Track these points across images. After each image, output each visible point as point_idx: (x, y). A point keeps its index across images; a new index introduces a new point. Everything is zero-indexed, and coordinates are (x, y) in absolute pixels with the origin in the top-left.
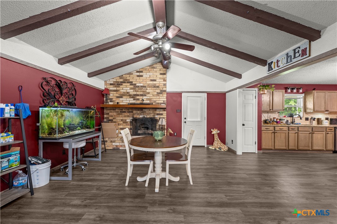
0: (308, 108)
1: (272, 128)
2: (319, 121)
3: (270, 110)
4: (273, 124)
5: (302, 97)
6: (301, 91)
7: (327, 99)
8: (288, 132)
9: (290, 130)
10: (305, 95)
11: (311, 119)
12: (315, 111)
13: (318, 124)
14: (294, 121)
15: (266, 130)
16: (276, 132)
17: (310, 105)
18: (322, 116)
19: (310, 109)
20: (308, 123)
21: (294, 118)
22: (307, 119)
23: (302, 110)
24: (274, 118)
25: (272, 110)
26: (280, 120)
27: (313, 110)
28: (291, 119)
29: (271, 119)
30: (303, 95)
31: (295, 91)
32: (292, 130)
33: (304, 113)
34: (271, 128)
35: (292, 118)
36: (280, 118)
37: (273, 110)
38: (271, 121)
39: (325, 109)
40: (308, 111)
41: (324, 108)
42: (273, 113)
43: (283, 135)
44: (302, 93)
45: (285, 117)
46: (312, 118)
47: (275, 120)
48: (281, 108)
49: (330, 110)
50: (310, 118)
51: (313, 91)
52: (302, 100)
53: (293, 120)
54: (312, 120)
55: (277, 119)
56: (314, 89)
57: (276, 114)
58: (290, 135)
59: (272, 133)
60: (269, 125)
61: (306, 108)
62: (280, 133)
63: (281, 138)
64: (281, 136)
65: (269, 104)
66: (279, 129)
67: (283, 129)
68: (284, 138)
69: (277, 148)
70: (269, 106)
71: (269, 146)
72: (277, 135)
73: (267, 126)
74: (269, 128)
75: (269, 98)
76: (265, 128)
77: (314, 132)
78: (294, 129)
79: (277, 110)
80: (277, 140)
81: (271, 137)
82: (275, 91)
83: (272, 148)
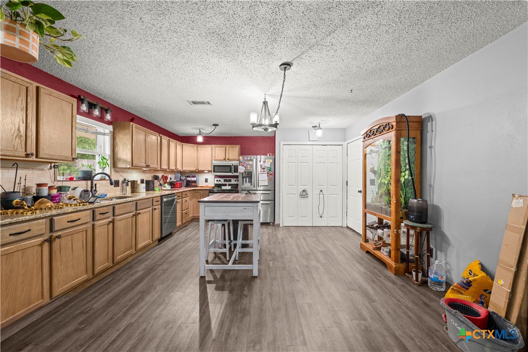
0: (120, 159)
1: (41, 227)
2: (134, 186)
3: (27, 155)
4: (43, 206)
5: (107, 131)
6: (108, 117)
7: (148, 145)
8: (93, 225)
9: (98, 217)
10: (114, 129)
11: (123, 183)
12: (134, 167)
13: (133, 191)
14: (95, 190)
15: (13, 238)
16: (59, 237)
17: (124, 153)
18: (139, 177)
19: (125, 161)
20: (118, 191)
21: (94, 182)
23: (109, 162)
24: (39, 185)
25: (34, 158)
26: (60, 189)
27: (130, 164)
28: (87, 184)
29: (26, 190)
30: (111, 128)
31: (96, 112)
33: (112, 169)
34: (39, 225)
35: (89, 182)
36: (60, 184)
37: (41, 155)
38: (30, 197)
39: (145, 163)
40: (120, 165)
41: (145, 161)
43: (79, 241)
44: (109, 123)
45: (71, 179)
46: (125, 180)
47: (45, 191)
48: (68, 154)
49: (151, 165)
50: (121, 180)
51: (131, 123)
52: (108, 139)
53: (92, 187)
54: (125, 184)
55: (50, 188)
56: (132, 120)
57: (45, 172)
58: (96, 232)
59: (41, 245)
60: (29, 216)
61: (117, 159)
62: (70, 236)
63: (72, 250)
64: (72, 244)
65: (23, 132)
66: (68, 222)
67: (80, 219)
68: (82, 246)
69: (60, 293)
70: (21, 140)
71: (30, 304)
72: (60, 246)
73: (18, 221)
74: (29, 230)
75: (25, 110)
76: (10, 235)
77: (139, 211)
78: (106, 213)
79: (53, 157)
80: (61, 264)
81: (37, 263)
82: (48, 93)
83: (41, 302)
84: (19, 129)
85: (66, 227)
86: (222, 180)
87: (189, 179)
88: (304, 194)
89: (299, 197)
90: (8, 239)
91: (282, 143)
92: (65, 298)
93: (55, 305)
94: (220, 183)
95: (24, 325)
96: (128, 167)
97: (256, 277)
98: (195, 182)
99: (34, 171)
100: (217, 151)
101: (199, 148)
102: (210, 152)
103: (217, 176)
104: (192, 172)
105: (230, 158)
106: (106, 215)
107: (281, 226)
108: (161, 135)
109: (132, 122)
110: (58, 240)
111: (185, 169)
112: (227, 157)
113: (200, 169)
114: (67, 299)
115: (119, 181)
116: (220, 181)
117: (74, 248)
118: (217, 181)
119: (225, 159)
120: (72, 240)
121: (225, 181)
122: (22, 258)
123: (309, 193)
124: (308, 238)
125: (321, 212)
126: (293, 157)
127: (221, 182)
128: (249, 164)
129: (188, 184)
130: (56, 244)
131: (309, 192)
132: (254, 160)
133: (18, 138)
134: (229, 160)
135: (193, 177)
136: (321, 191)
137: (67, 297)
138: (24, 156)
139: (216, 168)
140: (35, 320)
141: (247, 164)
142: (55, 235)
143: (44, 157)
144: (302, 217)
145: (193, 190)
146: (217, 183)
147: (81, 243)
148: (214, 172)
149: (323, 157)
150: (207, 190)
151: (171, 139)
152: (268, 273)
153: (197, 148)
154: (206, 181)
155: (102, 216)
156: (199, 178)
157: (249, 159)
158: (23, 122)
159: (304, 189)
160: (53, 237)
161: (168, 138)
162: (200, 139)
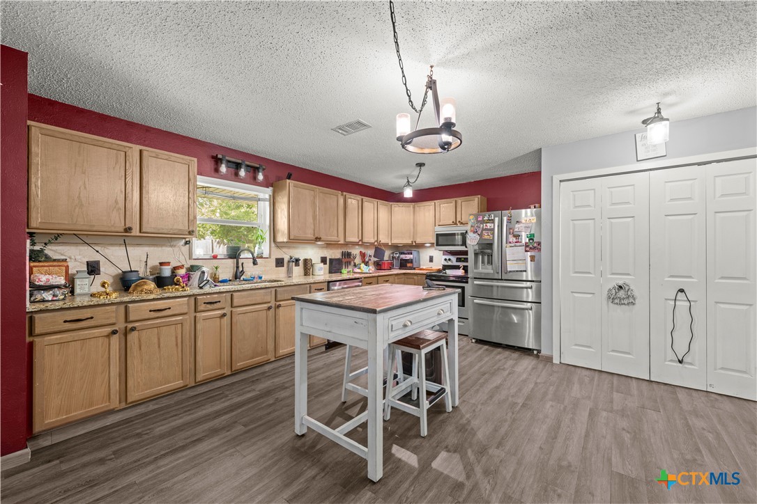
0: (279, 231)
1: (108, 315)
2: (308, 266)
3: (127, 230)
5: (267, 196)
6: (261, 177)
7: (319, 209)
8: (195, 317)
9: (202, 307)
10: (274, 192)
11: (289, 262)
12: (294, 241)
13: (306, 274)
14: (242, 271)
15: (68, 326)
17: (282, 222)
18: (312, 253)
19: (283, 233)
20: (281, 273)
21: (241, 262)
22: (280, 263)
23: (267, 236)
24: (161, 264)
27: (286, 236)
30: (269, 190)
31: (242, 173)
32: (209, 307)
33: (273, 245)
37: (144, 229)
39: (314, 235)
40: (280, 239)
41: (313, 232)
42: (162, 246)
43: (169, 336)
44: (267, 185)
45: (215, 257)
46: (291, 258)
47: (167, 271)
48: (183, 226)
49: (323, 237)
50: (286, 258)
51: (288, 181)
52: (265, 207)
53: (237, 267)
54: (292, 264)
55: (175, 268)
56: (289, 177)
57: (176, 249)
58: (199, 327)
59: (107, 337)
61: (276, 230)
62: (156, 329)
63: (159, 347)
64: (159, 339)
65: (121, 205)
66: (150, 311)
67: (170, 308)
68: (174, 343)
69: (137, 398)
70: (120, 214)
71: (91, 405)
72: (140, 341)
73: (71, 306)
74: (92, 318)
75: (124, 178)
76: (65, 322)
77: (281, 303)
78: (216, 302)
79: (160, 231)
80: (142, 363)
81: (102, 357)
82: (154, 155)
83: (107, 406)
84: (116, 202)
85: (147, 317)
86: (454, 258)
87: (403, 256)
88: (621, 295)
89: (605, 302)
90: (61, 326)
91: (557, 178)
92: (154, 405)
93: (138, 411)
94: (450, 263)
95: (93, 428)
96: (285, 240)
97: (373, 483)
98: (411, 261)
99: (164, 248)
100: (442, 210)
101: (417, 209)
102: (432, 212)
103: (446, 251)
104: (405, 246)
105: (463, 221)
106: (215, 305)
107: (556, 361)
108: (344, 193)
109: (289, 178)
110: (135, 334)
111: (395, 241)
112: (459, 219)
113: (419, 241)
114: (156, 407)
115: (283, 259)
116: (449, 260)
117: (161, 345)
118: (446, 260)
119: (455, 223)
120: (158, 334)
121: (459, 260)
122: (81, 350)
123: (636, 293)
124: (604, 414)
125: (681, 349)
126: (589, 206)
127: (452, 262)
128: (487, 229)
129: (404, 264)
130: (133, 337)
131: (638, 290)
132: (497, 219)
133: (115, 210)
134: (462, 223)
135: (408, 254)
136: (682, 291)
137: (157, 404)
138: (123, 231)
139: (440, 238)
140: (108, 424)
141: (483, 230)
142: (130, 326)
143: (148, 231)
144: (613, 351)
145: (404, 274)
146: (446, 264)
147: (174, 339)
148: (438, 245)
149: (690, 198)
150: (423, 274)
151: (365, 199)
152: (406, 485)
153: (414, 207)
154: (431, 259)
155: (208, 306)
156: (421, 255)
157: (486, 218)
158: (122, 192)
159: (621, 283)
160: (128, 329)
161: (359, 198)
162: (408, 193)
